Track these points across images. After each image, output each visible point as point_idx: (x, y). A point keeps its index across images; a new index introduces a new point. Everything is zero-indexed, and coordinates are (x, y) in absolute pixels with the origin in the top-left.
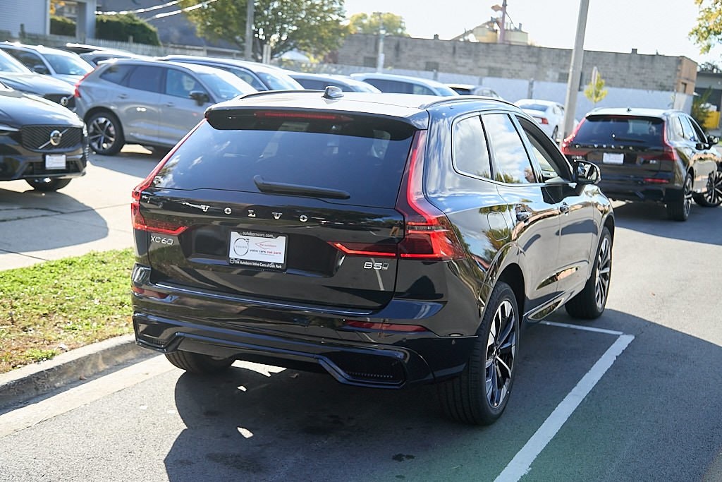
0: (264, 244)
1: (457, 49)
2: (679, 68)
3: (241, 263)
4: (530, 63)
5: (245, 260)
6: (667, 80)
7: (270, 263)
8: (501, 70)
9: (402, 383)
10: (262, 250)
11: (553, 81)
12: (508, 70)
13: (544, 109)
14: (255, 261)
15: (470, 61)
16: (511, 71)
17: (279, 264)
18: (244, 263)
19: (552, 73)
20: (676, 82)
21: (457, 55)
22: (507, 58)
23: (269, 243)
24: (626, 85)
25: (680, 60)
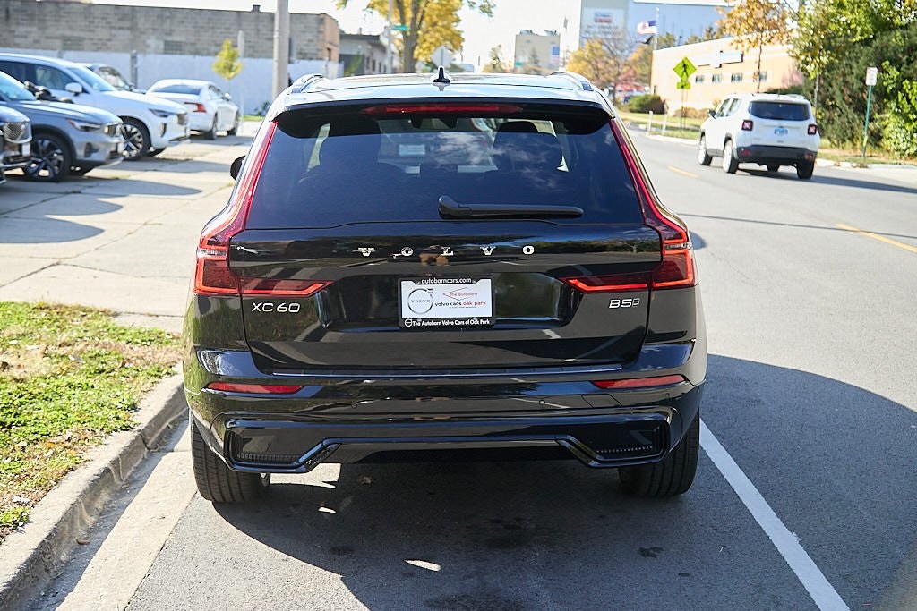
0: (457, 293)
1: (11, 12)
2: (322, 29)
3: (423, 323)
4: (121, 28)
5: (430, 320)
6: (307, 45)
7: (472, 318)
8: (81, 39)
9: (662, 455)
10: (456, 301)
11: (156, 52)
12: (92, 39)
13: (197, 92)
14: (446, 319)
15: (34, 29)
16: (95, 41)
17: (485, 319)
18: (429, 323)
19: (153, 42)
20: (320, 47)
21: (12, 21)
22: (87, 24)
23: (466, 291)
24: (256, 54)
25: (321, 19)
